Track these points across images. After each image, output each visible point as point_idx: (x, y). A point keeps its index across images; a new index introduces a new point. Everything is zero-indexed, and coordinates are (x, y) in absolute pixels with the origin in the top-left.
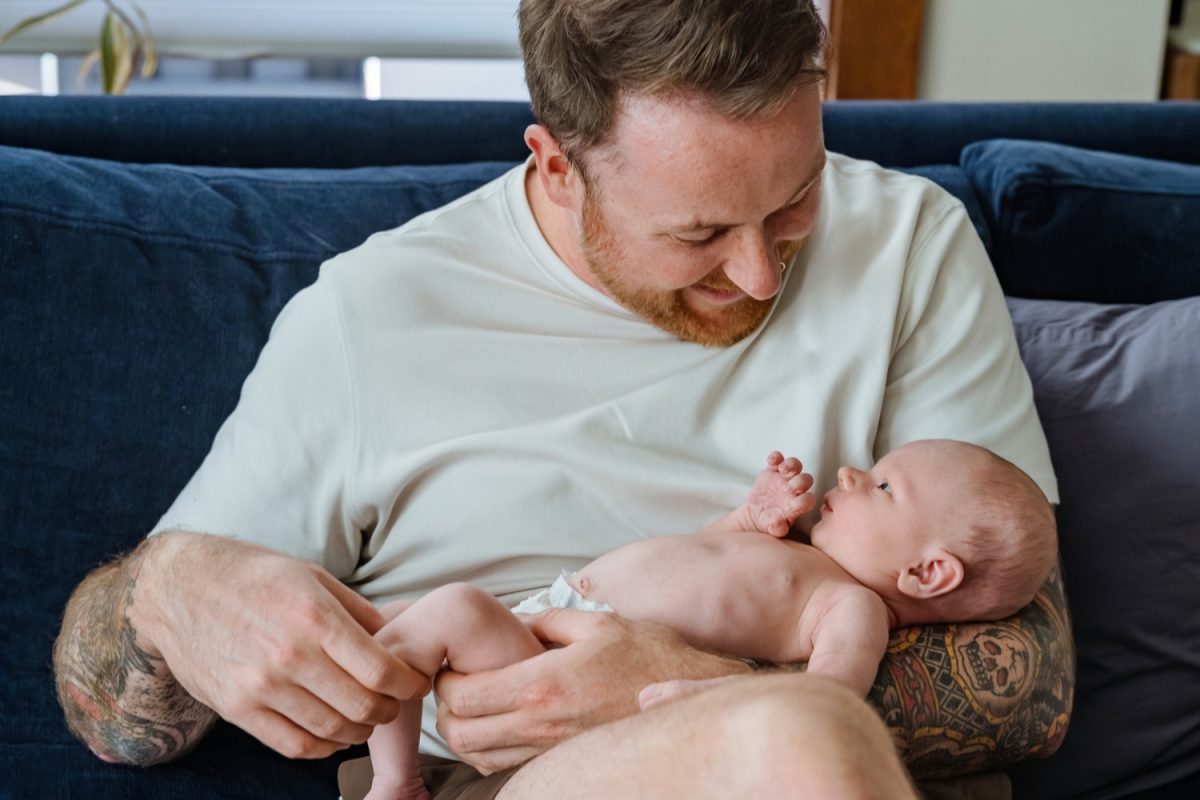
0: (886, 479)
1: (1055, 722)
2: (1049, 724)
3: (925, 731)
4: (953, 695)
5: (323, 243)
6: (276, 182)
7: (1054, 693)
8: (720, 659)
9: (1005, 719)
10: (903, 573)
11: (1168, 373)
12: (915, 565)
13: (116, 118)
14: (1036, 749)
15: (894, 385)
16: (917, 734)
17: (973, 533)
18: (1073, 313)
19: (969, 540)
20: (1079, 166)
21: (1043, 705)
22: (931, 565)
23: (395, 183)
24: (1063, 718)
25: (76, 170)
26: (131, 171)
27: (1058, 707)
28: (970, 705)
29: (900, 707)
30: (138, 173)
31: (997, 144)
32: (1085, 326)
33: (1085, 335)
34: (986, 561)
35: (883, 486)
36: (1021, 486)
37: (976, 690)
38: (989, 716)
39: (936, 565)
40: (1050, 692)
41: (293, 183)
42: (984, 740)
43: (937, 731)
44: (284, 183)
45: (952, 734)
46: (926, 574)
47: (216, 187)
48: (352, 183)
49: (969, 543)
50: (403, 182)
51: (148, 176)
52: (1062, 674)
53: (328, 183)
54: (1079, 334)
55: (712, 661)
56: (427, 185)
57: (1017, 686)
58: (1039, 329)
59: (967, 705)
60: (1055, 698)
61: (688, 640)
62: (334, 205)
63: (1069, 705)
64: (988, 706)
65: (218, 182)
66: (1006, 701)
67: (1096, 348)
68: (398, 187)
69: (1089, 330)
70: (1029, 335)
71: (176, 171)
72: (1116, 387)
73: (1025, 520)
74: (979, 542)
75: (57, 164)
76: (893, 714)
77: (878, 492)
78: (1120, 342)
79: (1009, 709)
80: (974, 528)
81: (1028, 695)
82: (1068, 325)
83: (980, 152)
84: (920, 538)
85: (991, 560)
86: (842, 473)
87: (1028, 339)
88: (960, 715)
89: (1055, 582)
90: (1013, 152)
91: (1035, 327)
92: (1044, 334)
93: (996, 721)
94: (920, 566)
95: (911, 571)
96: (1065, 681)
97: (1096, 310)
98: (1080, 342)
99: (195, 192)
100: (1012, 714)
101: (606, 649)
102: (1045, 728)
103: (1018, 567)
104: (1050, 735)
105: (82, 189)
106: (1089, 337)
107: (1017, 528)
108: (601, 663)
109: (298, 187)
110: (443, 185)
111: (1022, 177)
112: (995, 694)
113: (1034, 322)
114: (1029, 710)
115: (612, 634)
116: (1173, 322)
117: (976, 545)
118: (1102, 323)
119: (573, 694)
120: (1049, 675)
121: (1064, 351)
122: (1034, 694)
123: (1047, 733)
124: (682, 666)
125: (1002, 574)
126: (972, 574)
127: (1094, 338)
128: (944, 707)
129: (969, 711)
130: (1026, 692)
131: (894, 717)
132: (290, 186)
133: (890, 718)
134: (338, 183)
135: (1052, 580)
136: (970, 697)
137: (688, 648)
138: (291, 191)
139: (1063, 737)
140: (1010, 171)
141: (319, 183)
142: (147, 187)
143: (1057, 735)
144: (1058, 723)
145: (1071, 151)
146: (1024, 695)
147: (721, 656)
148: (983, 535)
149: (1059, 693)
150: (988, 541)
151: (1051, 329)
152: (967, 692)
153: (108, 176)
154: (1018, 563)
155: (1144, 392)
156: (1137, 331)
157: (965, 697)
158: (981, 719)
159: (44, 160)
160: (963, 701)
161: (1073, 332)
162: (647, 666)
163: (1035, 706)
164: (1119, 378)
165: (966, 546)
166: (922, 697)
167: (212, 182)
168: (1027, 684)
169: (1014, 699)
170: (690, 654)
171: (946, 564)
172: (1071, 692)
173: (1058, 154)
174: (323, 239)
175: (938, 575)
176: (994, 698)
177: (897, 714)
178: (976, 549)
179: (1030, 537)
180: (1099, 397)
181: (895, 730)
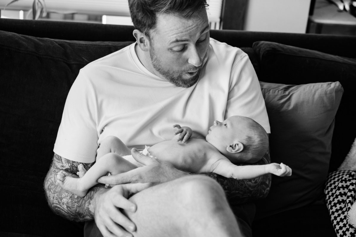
0: (226, 123)
1: (266, 190)
2: (265, 190)
3: (234, 191)
4: (242, 183)
5: (86, 60)
6: (75, 44)
7: (266, 182)
8: (183, 172)
9: (254, 189)
10: (228, 146)
11: (303, 102)
12: (231, 145)
13: (34, 26)
14: (261, 196)
15: (229, 101)
16: (232, 192)
17: (246, 137)
18: (279, 86)
19: (245, 139)
20: (283, 48)
21: (264, 186)
22: (235, 145)
23: (106, 46)
24: (268, 189)
25: (23, 38)
26: (37, 39)
27: (267, 186)
28: (246, 185)
29: (228, 185)
30: (39, 40)
31: (262, 42)
32: (282, 90)
33: (282, 92)
34: (249, 145)
35: (225, 125)
36: (260, 128)
37: (247, 181)
38: (250, 188)
39: (236, 145)
40: (265, 182)
41: (79, 44)
42: (248, 194)
43: (237, 192)
44: (77, 44)
45: (241, 193)
46: (234, 148)
47: (59, 44)
48: (94, 45)
49: (245, 140)
50: (108, 45)
51: (42, 41)
52: (268, 178)
53: (88, 45)
54: (280, 92)
55: (181, 172)
56: (114, 46)
57: (257, 181)
58: (270, 90)
59: (245, 185)
60: (267, 184)
61: (175, 166)
62: (89, 50)
63: (270, 185)
64: (250, 186)
65: (60, 43)
66: (254, 184)
67: (284, 95)
68: (107, 46)
69: (283, 91)
70: (267, 91)
71: (49, 40)
72: (289, 106)
73: (260, 136)
74: (248, 140)
75: (18, 36)
76: (226, 187)
77: (224, 126)
78: (291, 94)
79: (255, 186)
80: (247, 136)
81: (260, 183)
82: (277, 89)
83: (258, 44)
84: (233, 138)
85: (251, 145)
86: (215, 122)
87: (267, 93)
88: (243, 188)
89: (268, 154)
90: (266, 44)
91: (269, 90)
92: (271, 91)
93: (252, 189)
94: (233, 145)
95: (231, 146)
96: (269, 179)
97: (285, 86)
98: (280, 93)
99: (54, 45)
100: (256, 188)
101: (154, 168)
102: (264, 191)
103: (257, 148)
104: (265, 193)
105: (24, 43)
106: (283, 93)
107: (258, 138)
108: (152, 171)
109: (80, 45)
110: (118, 47)
111: (268, 51)
112: (252, 183)
113: (269, 88)
114: (260, 187)
115: (156, 164)
116: (304, 90)
117: (247, 141)
118: (286, 89)
119: (145, 179)
120: (265, 178)
121: (276, 95)
122: (261, 182)
123: (264, 192)
124: (173, 173)
125: (253, 149)
126: (246, 148)
127: (284, 93)
128: (239, 186)
129: (246, 187)
130: (260, 182)
131: (226, 188)
132: (78, 45)
133: (225, 188)
134: (91, 45)
135: (267, 153)
136: (246, 183)
137: (175, 169)
138: (79, 46)
139: (268, 193)
140: (265, 49)
141: (86, 45)
142: (41, 43)
143: (267, 193)
144: (267, 190)
145: (281, 45)
146: (259, 183)
147: (183, 171)
148: (249, 138)
149: (267, 182)
150: (250, 140)
151: (273, 90)
152: (245, 182)
153: (31, 40)
154: (258, 147)
155: (296, 107)
156: (296, 91)
157: (245, 183)
158: (248, 189)
159: (15, 35)
160: (244, 184)
161: (278, 91)
162: (164, 173)
163: (262, 186)
164: (290, 103)
165: (244, 141)
166: (234, 183)
167: (58, 43)
168: (260, 180)
169: (256, 184)
170: (175, 170)
171: (239, 145)
172: (271, 182)
173: (277, 45)
174: (86, 59)
175: (237, 148)
176: (252, 184)
177: (227, 187)
178: (247, 142)
179: (261, 140)
180: (285, 107)
181: (226, 191)
